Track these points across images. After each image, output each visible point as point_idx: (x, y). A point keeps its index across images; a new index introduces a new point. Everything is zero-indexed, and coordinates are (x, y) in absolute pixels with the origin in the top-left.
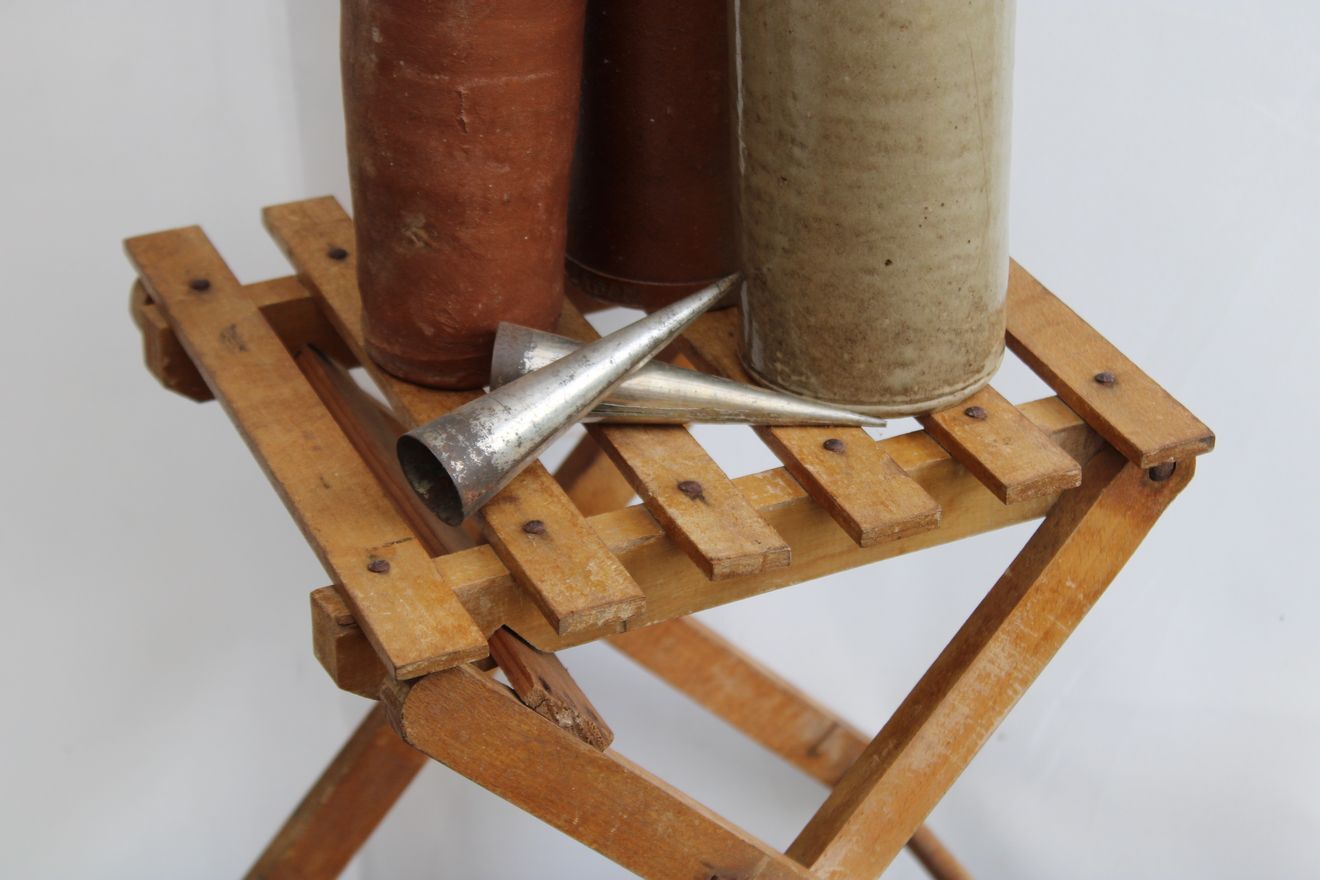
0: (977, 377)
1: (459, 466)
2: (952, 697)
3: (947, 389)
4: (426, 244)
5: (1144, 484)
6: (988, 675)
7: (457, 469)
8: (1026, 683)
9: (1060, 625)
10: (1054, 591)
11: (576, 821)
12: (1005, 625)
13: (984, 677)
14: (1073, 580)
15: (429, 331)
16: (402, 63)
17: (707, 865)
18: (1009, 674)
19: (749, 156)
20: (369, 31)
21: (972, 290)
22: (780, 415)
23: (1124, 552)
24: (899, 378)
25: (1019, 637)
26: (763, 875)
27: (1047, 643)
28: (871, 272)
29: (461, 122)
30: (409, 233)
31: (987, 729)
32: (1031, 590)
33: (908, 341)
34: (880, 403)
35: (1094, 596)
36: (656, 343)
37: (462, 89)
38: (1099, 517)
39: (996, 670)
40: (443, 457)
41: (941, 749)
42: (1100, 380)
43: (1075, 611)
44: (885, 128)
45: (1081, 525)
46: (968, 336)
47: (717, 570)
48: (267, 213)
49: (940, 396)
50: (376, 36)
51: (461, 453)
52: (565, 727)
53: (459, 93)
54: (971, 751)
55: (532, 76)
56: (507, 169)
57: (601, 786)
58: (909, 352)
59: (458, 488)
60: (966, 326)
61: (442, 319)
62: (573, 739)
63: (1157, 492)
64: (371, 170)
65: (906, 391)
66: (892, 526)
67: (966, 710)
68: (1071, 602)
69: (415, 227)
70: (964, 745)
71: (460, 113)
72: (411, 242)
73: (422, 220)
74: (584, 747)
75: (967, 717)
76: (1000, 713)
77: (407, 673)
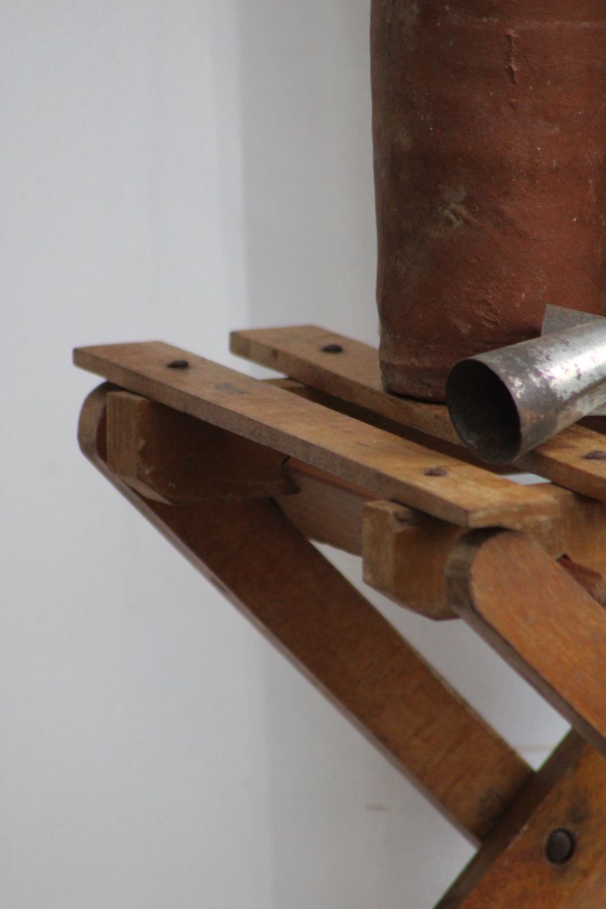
1: (518, 383)
4: (467, 222)
7: (518, 388)
15: (465, 329)
16: (447, 8)
29: (511, 71)
30: (447, 212)
37: (512, 33)
40: (501, 371)
51: (521, 372)
53: (509, 37)
55: (586, 24)
56: (557, 130)
59: (517, 403)
61: (482, 313)
64: (406, 141)
69: (454, 203)
71: (509, 60)
72: (449, 222)
73: (463, 193)
77: (478, 520)
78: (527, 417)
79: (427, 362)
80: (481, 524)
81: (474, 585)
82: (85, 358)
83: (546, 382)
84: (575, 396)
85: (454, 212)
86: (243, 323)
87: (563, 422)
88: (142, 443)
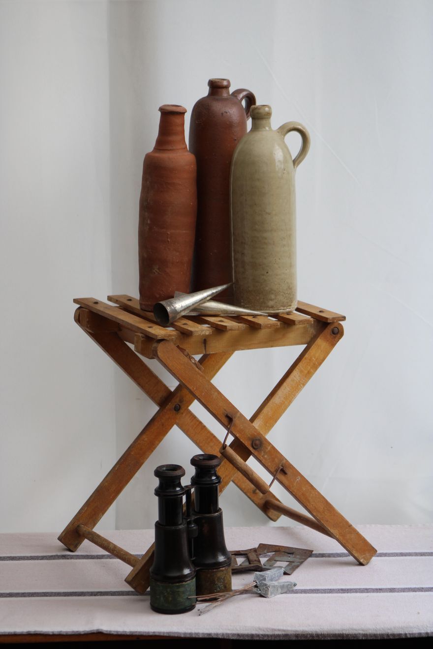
0: (289, 307)
1: (169, 308)
2: (285, 384)
3: (282, 308)
4: (158, 273)
5: (331, 335)
6: (294, 380)
7: (169, 309)
8: (304, 385)
9: (312, 370)
10: (310, 360)
11: (195, 389)
12: (297, 367)
13: (293, 380)
14: (315, 358)
15: (158, 296)
16: (155, 227)
17: (225, 410)
18: (299, 381)
19: (234, 251)
20: (147, 221)
21: (288, 283)
22: (242, 312)
23: (327, 353)
24: (271, 303)
25: (301, 372)
26: (239, 417)
27: (309, 375)
28: (263, 275)
29: (168, 241)
30: (154, 271)
31: (294, 396)
32: (304, 359)
33: (273, 294)
34: (266, 310)
35: (320, 364)
36: (213, 293)
37: (169, 233)
38: (320, 342)
39: (296, 379)
40: (165, 305)
41: (282, 399)
42: (320, 312)
43: (316, 366)
44: (266, 239)
45: (316, 343)
46: (287, 295)
47: (228, 328)
48: (108, 297)
49: (281, 309)
50: (149, 222)
51: (169, 306)
52: (193, 363)
54: (290, 402)
55: (184, 231)
56: (178, 254)
57: (201, 381)
58: (273, 297)
59: (169, 313)
60: (286, 292)
61: (161, 293)
62: (194, 366)
63: (335, 338)
64: (145, 256)
65: (272, 307)
66: (268, 324)
67: (289, 389)
68: (314, 364)
69: (156, 269)
70: (289, 400)
71: (168, 238)
72: (155, 273)
73: (158, 267)
74: (197, 369)
75: (289, 391)
76: (297, 392)
77: (159, 338)
78: (170, 315)
79: (150, 303)
80: (160, 338)
81: (158, 352)
82: (76, 301)
83: (175, 308)
84: (181, 311)
85: (156, 271)
86: (110, 294)
87: (178, 317)
88: (88, 320)
